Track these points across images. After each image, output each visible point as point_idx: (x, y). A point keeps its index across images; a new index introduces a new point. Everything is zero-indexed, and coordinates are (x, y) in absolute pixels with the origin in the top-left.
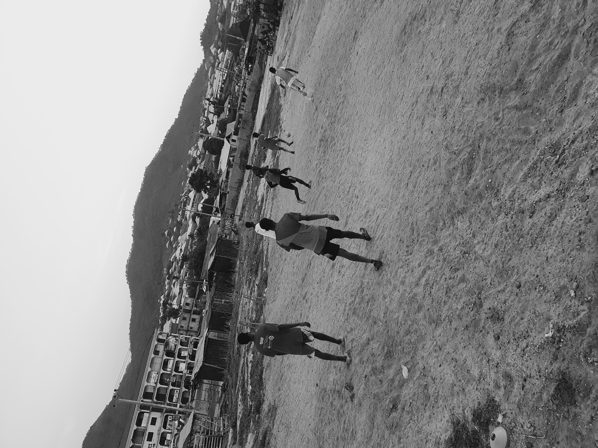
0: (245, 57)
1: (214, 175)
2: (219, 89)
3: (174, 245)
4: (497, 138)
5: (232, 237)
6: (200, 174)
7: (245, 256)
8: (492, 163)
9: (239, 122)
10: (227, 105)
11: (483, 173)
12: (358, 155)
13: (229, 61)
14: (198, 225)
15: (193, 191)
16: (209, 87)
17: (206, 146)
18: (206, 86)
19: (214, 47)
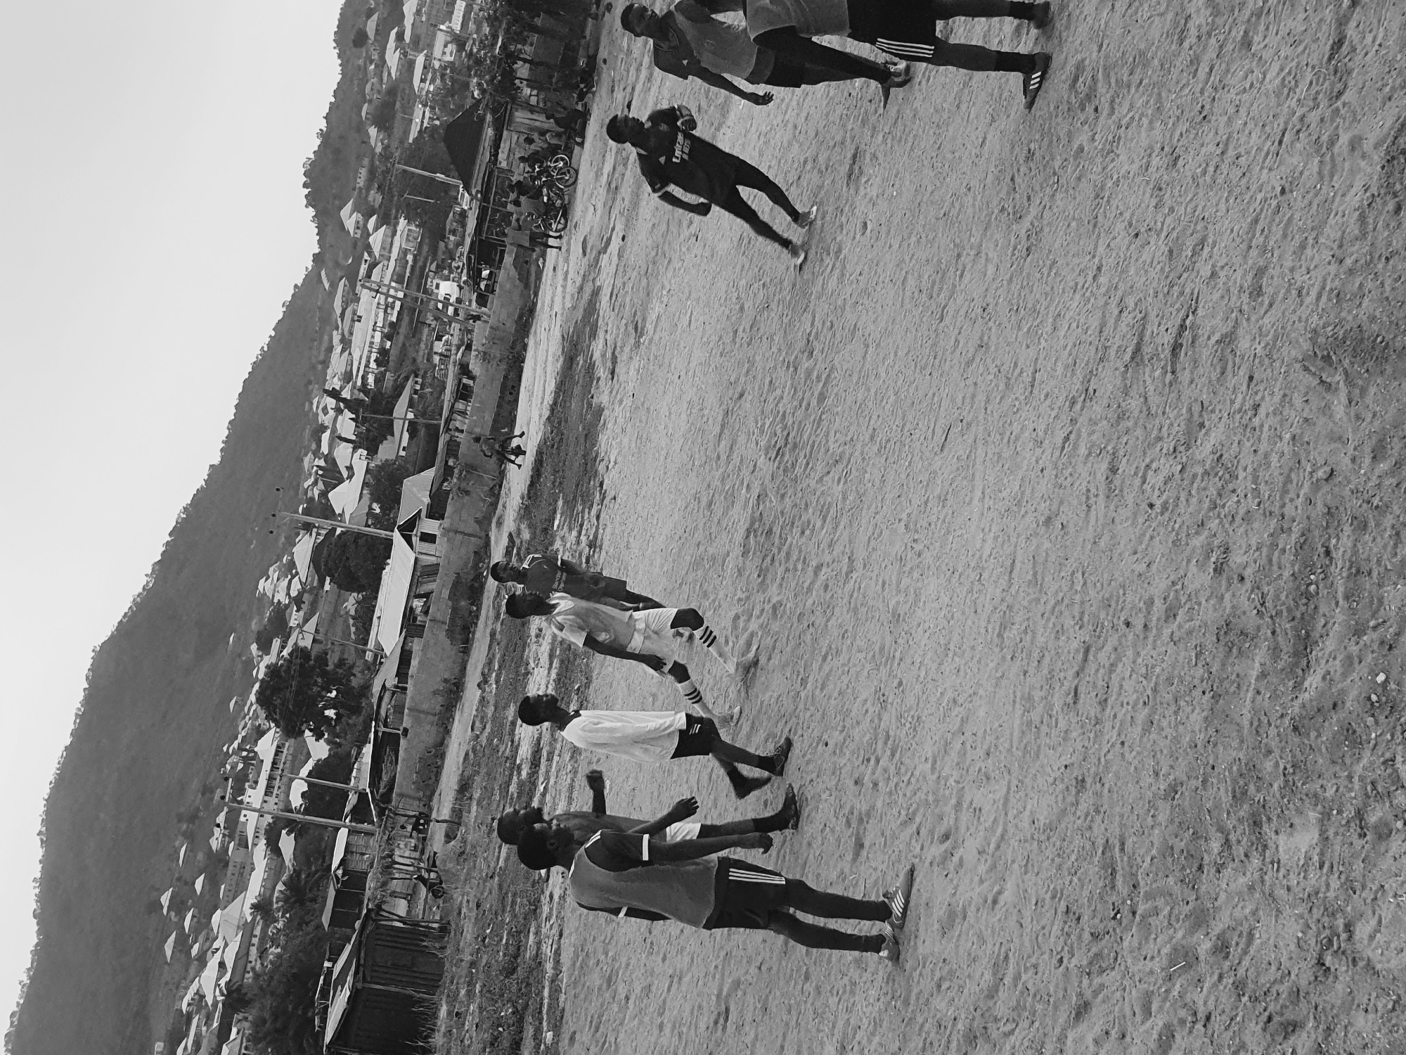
0: (468, 241)
1: (352, 667)
2: (374, 356)
3: (196, 947)
4: (1388, 521)
5: (421, 907)
6: (301, 665)
7: (471, 984)
8: (1382, 611)
9: (447, 472)
10: (402, 411)
11: (1354, 649)
12: (883, 585)
13: (410, 258)
14: (287, 863)
15: (272, 731)
16: (338, 348)
17: (323, 561)
18: (325, 345)
19: (356, 209)
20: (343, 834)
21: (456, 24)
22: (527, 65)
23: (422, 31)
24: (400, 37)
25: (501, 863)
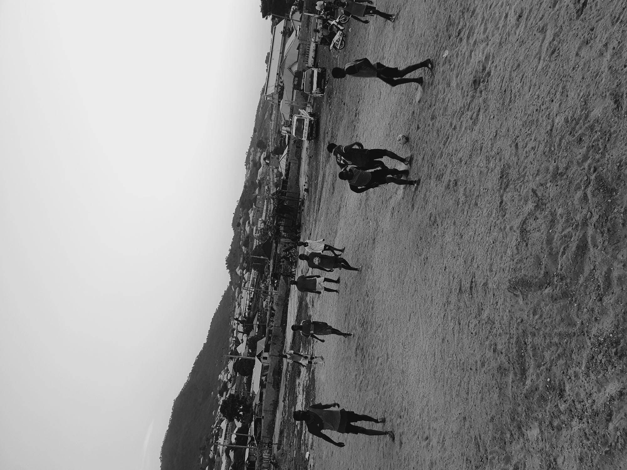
0: (271, 274)
1: (247, 398)
2: (247, 308)
6: (232, 399)
8: (545, 360)
9: (269, 338)
10: (256, 322)
11: (538, 372)
12: (398, 362)
13: (255, 279)
14: (232, 460)
15: (225, 420)
16: (237, 307)
17: (236, 368)
18: (234, 306)
19: (240, 269)
20: (247, 450)
21: (263, 218)
22: (283, 227)
23: (255, 221)
24: (249, 223)
25: (295, 456)
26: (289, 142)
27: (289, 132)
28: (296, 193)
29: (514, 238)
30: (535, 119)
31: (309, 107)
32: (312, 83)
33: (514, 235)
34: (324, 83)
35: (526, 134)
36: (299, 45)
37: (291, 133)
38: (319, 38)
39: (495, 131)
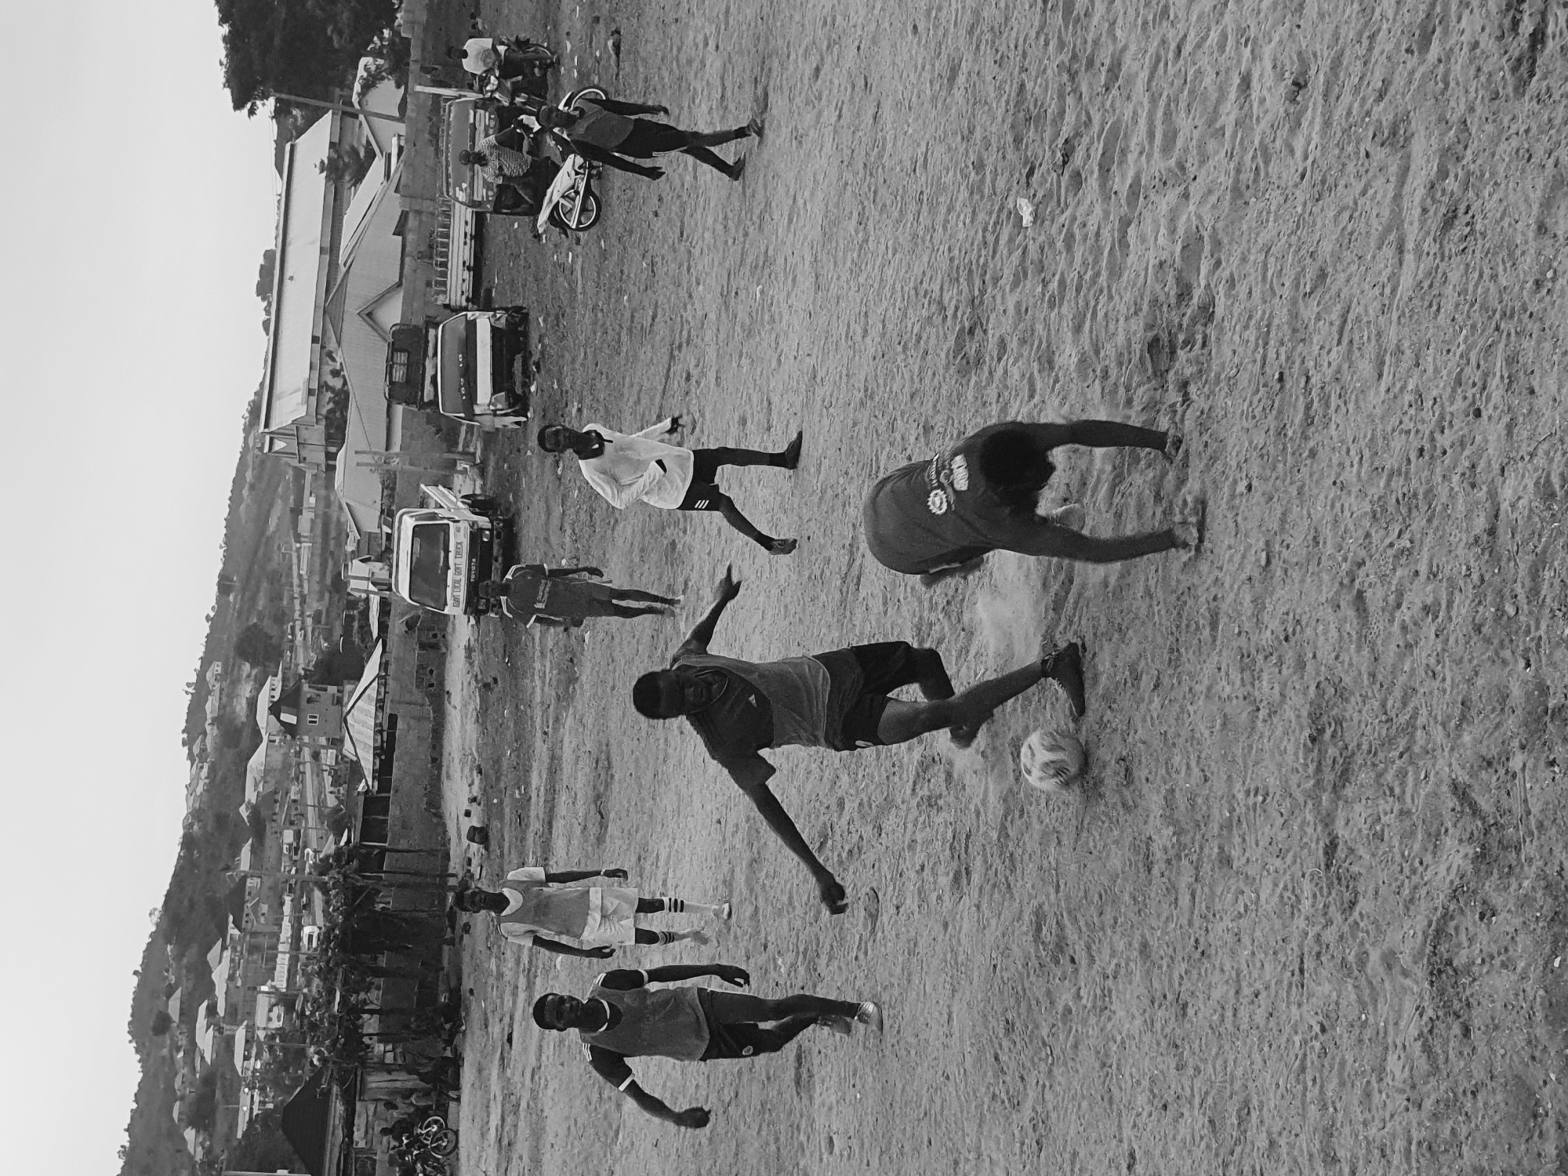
21: (281, 981)
22: (376, 1017)
23: (238, 998)
24: (212, 1011)
26: (383, 627)
27: (385, 586)
28: (432, 853)
29: (1409, 1006)
30: (1421, 491)
31: (464, 472)
32: (469, 372)
33: (1404, 989)
34: (526, 372)
35: (1391, 552)
36: (404, 216)
37: (390, 589)
38: (487, 185)
39: (1261, 544)
